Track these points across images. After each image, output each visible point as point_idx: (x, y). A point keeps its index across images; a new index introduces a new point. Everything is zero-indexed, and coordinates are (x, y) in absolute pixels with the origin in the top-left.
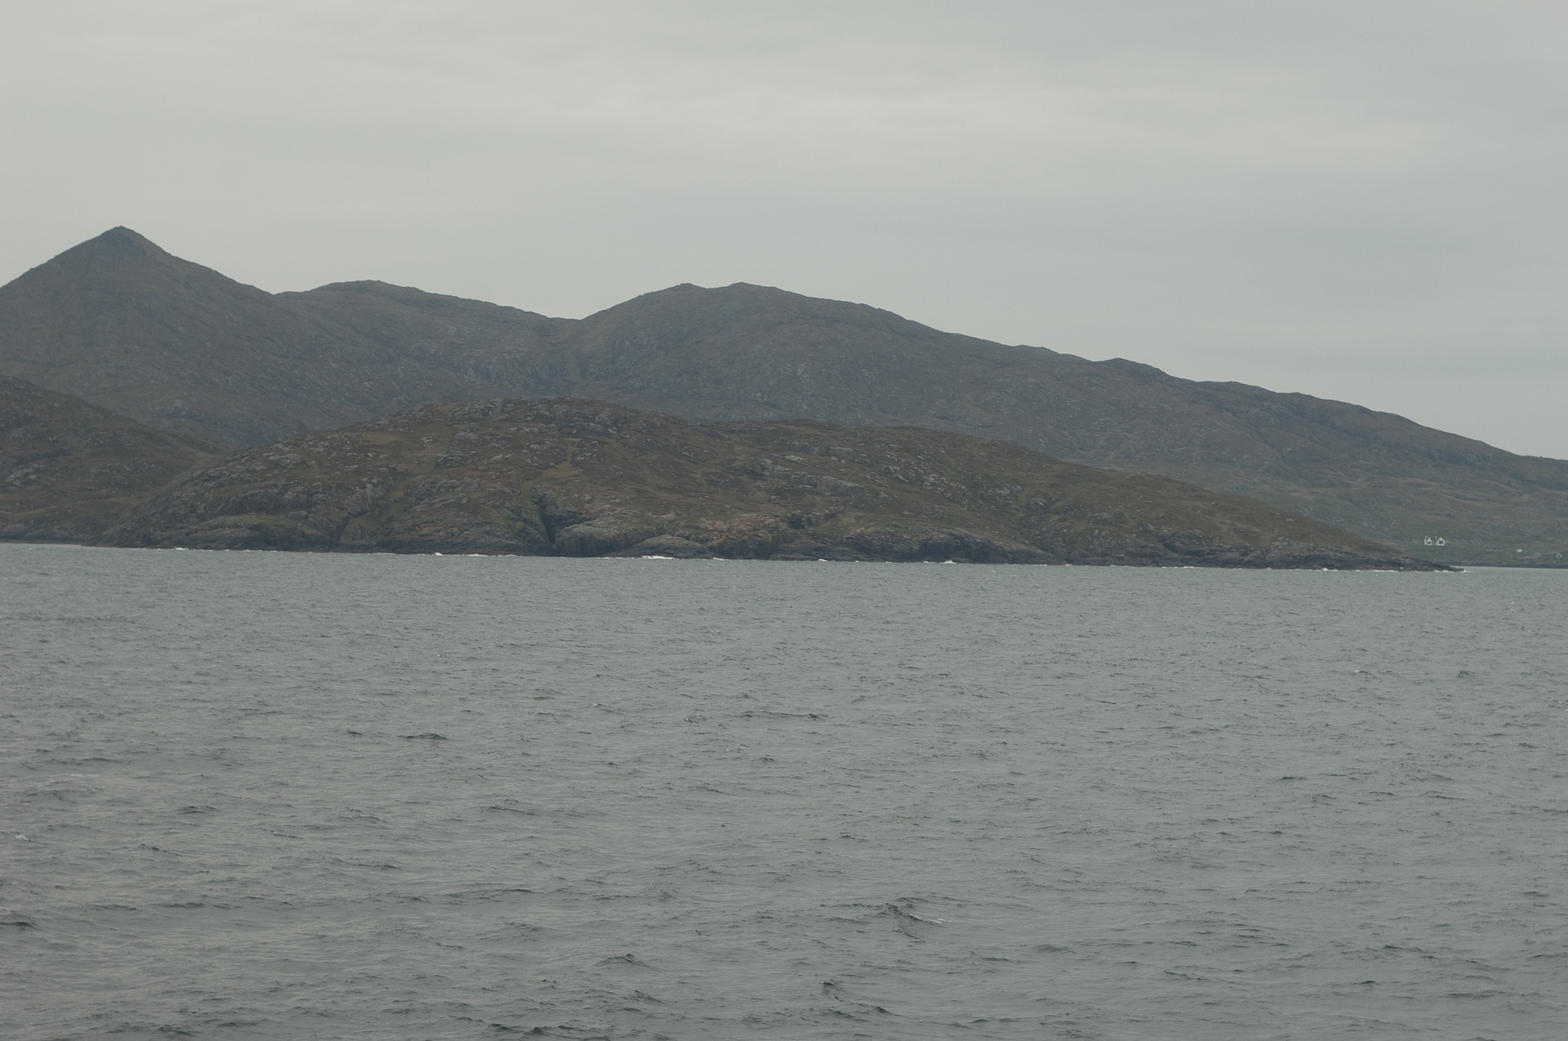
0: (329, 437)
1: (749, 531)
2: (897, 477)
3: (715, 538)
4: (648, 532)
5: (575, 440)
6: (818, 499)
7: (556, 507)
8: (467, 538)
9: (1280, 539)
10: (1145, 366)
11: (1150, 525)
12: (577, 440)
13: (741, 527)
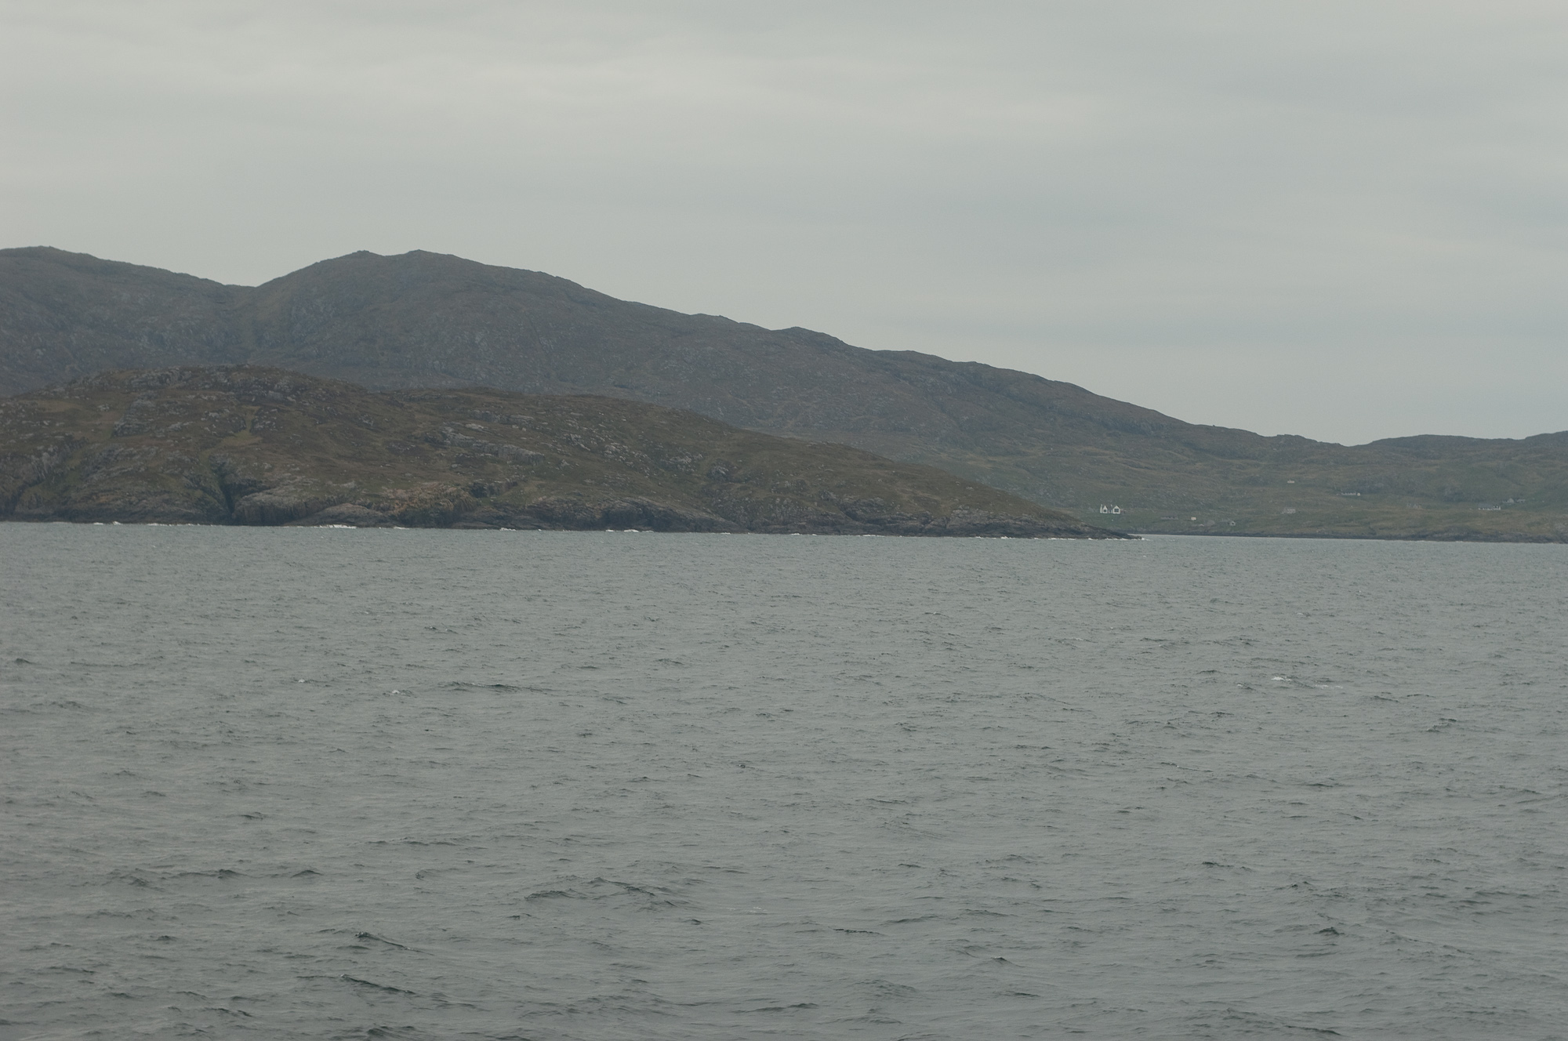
0: (3, 405)
1: (431, 499)
2: (579, 445)
3: (396, 506)
4: (329, 500)
5: (253, 408)
6: (499, 467)
7: (236, 475)
8: (145, 507)
9: (960, 507)
10: (822, 335)
11: (832, 494)
12: (256, 408)
13: (423, 495)
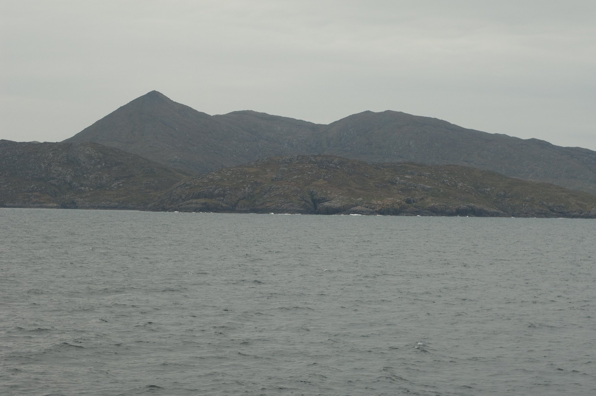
0: (232, 170)
1: (391, 205)
2: (447, 184)
3: (377, 207)
4: (352, 205)
5: (324, 170)
6: (417, 192)
7: (317, 195)
8: (283, 208)
9: (595, 207)
10: (543, 141)
11: (544, 202)
12: (325, 170)
13: (388, 203)
